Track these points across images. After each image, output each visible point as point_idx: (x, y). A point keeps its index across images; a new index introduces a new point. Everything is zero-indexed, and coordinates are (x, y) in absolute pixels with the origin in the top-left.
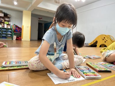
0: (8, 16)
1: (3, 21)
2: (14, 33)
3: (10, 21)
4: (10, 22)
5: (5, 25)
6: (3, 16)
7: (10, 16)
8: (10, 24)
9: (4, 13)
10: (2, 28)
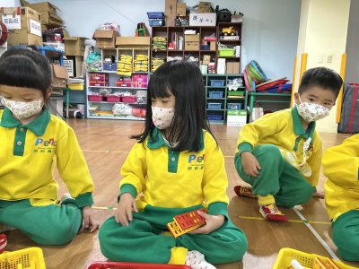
0: (233, 21)
1: (213, 48)
2: (257, 97)
3: (238, 43)
4: (238, 47)
5: (220, 60)
6: (213, 24)
7: (239, 21)
8: (237, 55)
9: (217, 11)
10: (211, 78)
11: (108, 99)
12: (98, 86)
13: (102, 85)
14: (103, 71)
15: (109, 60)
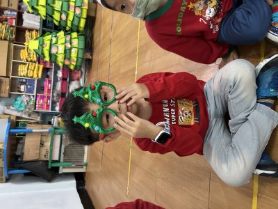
11: (64, 91)
12: (50, 102)
13: (48, 98)
14: (35, 94)
15: (23, 88)
